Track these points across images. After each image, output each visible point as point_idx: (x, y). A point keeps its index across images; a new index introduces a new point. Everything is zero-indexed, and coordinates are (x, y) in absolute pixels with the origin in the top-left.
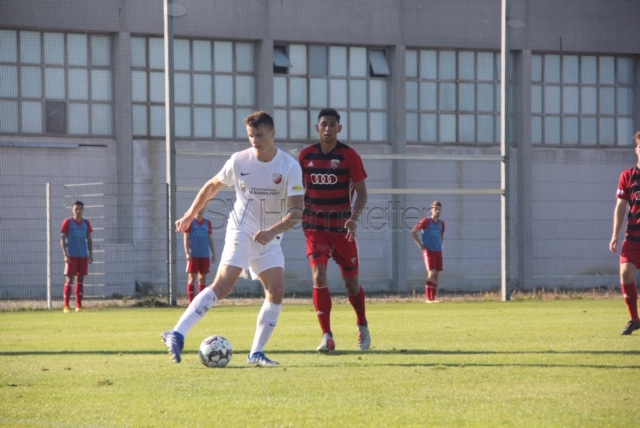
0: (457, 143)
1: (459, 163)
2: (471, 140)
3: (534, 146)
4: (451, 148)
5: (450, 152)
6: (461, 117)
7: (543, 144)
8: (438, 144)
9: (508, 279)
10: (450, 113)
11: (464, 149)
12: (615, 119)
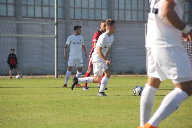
0: (42, 18)
1: (43, 25)
2: (47, 16)
3: (71, 19)
4: (40, 19)
5: (39, 21)
6: (43, 8)
7: (75, 19)
8: (34, 18)
9: (57, 70)
10: (39, 6)
11: (45, 20)
12: (101, 10)
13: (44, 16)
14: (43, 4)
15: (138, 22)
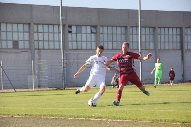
2: (116, 48)
4: (111, 50)
8: (108, 49)
10: (111, 42)
11: (114, 50)
12: (150, 43)
13: (114, 48)
14: (113, 41)
15: (173, 49)
